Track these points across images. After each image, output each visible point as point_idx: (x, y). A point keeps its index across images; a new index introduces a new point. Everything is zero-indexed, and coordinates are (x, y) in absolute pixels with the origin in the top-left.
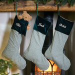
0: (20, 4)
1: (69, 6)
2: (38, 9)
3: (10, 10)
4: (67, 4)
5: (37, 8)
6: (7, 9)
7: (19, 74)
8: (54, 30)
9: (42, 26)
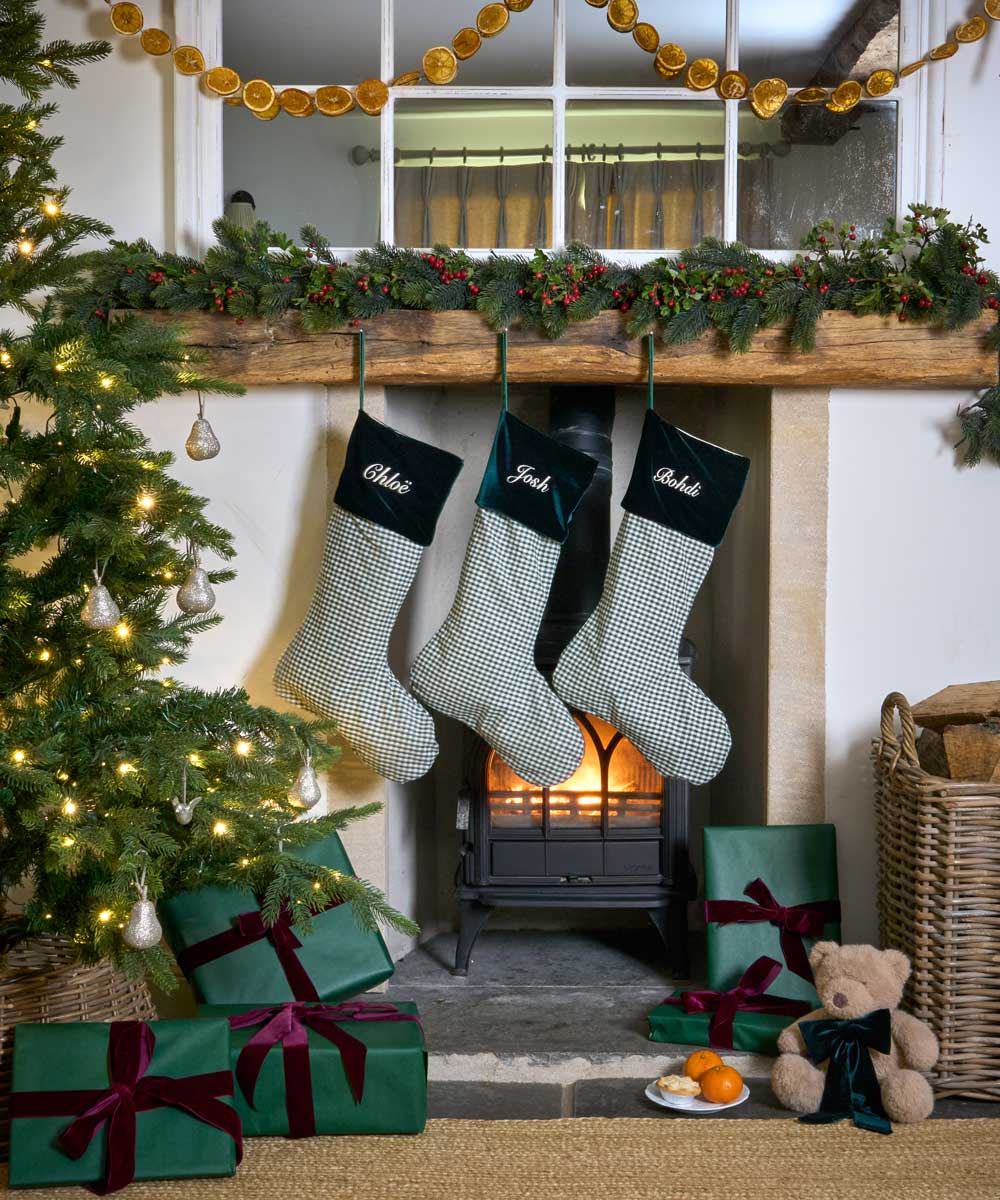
0: (388, 332)
1: (722, 346)
2: (509, 367)
3: (321, 374)
4: (709, 333)
5: (501, 359)
6: (302, 365)
7: (375, 808)
8: (617, 512)
9: (533, 482)
